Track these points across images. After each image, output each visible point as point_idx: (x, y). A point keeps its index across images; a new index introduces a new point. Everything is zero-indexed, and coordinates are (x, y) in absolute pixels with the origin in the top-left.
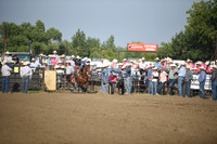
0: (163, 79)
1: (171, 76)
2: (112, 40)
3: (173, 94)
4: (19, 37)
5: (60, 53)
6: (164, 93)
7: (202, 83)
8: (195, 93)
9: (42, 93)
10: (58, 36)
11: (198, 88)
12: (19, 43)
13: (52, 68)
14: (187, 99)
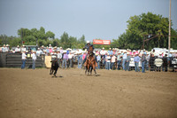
0: (113, 61)
1: (119, 59)
2: (83, 38)
3: (119, 69)
4: (30, 37)
5: (53, 46)
6: (114, 69)
7: (136, 63)
8: (132, 68)
9: (43, 69)
10: (53, 36)
11: (134, 65)
12: (30, 40)
13: (49, 54)
14: (128, 72)
